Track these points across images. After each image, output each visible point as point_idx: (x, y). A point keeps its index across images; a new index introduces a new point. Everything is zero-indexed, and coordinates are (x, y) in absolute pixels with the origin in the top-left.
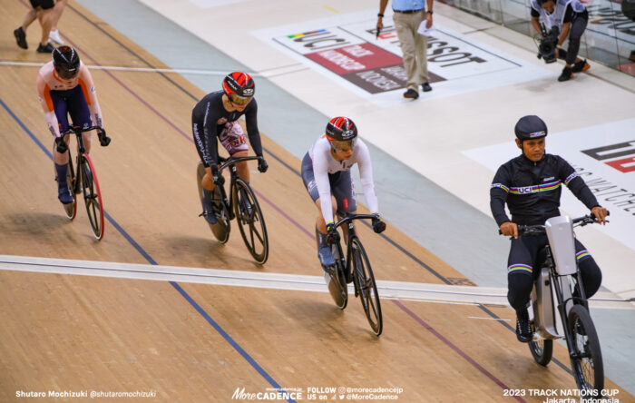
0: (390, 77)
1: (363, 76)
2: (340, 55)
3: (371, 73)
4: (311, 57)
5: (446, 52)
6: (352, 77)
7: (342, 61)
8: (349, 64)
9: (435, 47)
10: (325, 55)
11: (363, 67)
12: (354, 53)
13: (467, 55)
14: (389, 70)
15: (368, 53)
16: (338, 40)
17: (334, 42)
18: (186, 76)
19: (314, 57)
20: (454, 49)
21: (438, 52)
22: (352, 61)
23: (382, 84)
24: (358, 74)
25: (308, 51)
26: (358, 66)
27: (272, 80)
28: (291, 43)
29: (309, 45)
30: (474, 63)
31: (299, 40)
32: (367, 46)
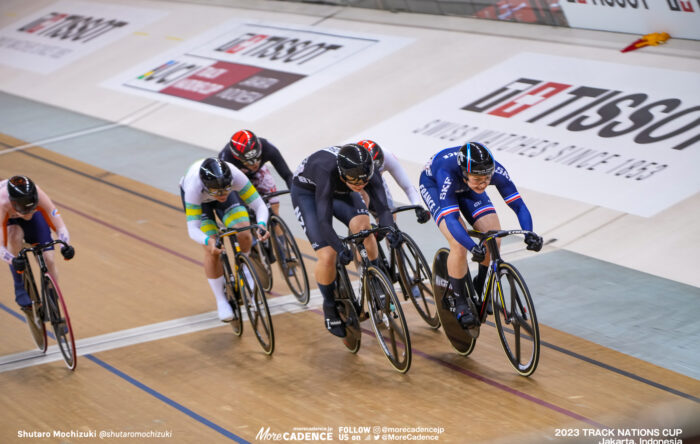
0: (250, 89)
1: (224, 96)
2: (195, 81)
3: (230, 90)
4: (165, 92)
5: (299, 48)
6: (212, 100)
7: (198, 87)
8: (207, 88)
9: (288, 46)
10: (181, 86)
11: (220, 87)
12: (208, 75)
13: (321, 45)
14: (247, 83)
15: (222, 71)
16: (189, 67)
17: (185, 71)
18: (46, 147)
19: (171, 91)
20: (307, 43)
21: (292, 51)
22: (208, 84)
23: (244, 99)
24: (218, 95)
25: (162, 86)
26: (216, 88)
27: (134, 125)
28: (142, 84)
29: (162, 81)
30: (331, 52)
31: (150, 78)
32: (219, 65)
